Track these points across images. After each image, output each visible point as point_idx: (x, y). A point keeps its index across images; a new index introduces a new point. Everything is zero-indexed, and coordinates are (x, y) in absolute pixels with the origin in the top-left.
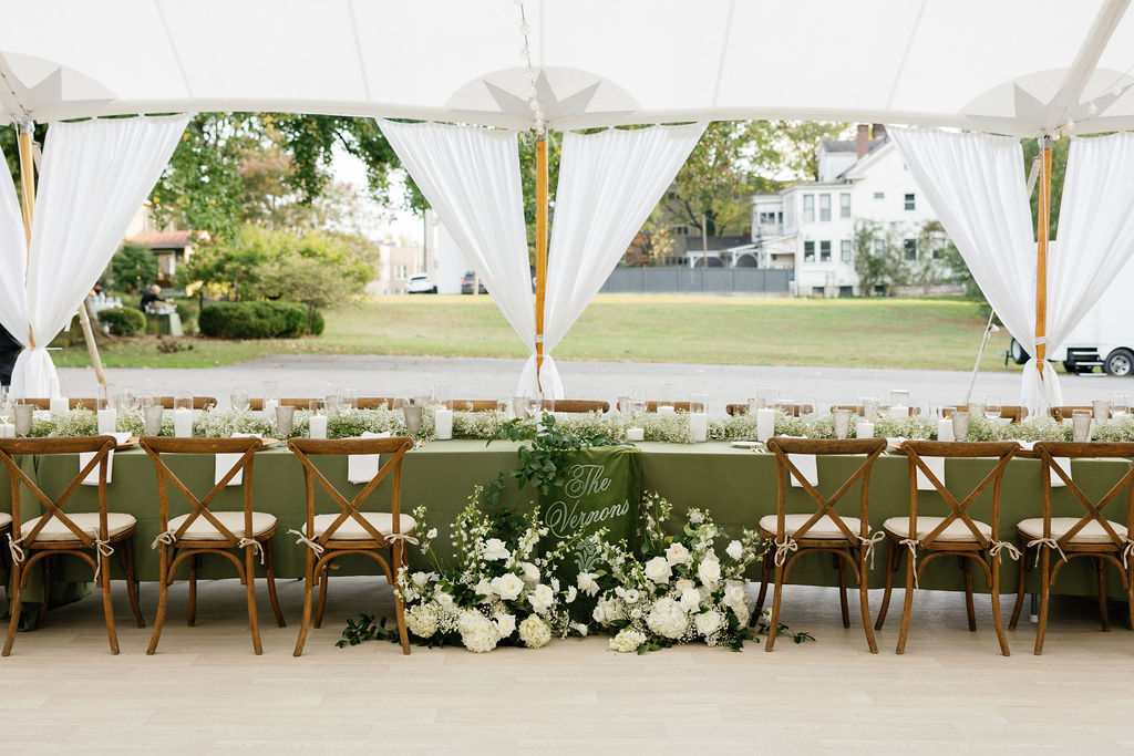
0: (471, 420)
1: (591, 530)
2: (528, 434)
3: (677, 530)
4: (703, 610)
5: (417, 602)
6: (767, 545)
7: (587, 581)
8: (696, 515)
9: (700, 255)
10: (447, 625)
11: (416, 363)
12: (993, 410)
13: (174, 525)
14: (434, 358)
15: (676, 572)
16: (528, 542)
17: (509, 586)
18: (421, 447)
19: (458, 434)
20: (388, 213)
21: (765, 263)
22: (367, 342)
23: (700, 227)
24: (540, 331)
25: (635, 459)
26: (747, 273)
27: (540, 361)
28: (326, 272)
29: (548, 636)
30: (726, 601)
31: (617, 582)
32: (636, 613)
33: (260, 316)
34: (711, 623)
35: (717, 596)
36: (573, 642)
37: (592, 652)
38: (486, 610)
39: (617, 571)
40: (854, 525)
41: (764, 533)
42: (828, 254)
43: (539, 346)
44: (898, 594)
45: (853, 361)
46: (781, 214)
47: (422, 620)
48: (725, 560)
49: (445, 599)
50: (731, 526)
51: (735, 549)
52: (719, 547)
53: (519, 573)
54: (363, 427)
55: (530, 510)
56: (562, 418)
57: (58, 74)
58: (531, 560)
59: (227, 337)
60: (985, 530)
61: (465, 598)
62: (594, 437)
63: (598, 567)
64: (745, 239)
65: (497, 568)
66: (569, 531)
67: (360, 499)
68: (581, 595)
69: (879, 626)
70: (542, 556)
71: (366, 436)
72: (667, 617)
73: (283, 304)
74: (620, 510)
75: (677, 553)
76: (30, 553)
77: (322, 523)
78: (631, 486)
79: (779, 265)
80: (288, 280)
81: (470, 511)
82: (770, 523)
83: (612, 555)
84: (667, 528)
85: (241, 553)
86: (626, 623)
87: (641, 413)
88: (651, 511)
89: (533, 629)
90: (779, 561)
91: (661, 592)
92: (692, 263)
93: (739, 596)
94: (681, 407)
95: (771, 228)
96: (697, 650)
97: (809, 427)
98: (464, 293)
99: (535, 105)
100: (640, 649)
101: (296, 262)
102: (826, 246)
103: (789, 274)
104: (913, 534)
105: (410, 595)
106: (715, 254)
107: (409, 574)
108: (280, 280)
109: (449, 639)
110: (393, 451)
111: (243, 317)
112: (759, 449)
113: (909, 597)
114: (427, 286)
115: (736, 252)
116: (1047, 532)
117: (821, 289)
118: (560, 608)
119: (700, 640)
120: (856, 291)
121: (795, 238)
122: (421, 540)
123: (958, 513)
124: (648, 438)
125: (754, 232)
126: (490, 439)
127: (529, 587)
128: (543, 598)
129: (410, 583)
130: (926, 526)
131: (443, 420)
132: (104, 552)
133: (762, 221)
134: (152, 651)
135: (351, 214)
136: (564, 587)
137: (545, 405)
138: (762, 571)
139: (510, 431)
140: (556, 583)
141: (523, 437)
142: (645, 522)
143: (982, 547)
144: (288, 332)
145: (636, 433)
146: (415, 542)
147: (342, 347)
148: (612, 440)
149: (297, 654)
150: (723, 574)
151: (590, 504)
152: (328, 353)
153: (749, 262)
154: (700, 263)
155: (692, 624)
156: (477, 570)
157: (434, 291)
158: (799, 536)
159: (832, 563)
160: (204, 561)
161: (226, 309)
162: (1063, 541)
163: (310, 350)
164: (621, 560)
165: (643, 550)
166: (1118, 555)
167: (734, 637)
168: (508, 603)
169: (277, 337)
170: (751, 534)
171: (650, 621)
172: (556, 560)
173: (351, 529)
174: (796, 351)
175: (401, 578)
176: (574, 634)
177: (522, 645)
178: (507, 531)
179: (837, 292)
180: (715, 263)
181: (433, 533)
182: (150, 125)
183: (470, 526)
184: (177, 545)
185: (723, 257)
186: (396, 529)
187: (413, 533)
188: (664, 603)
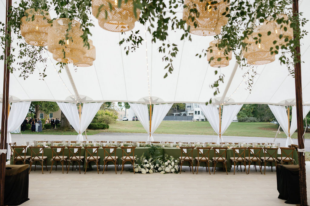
0: (142, 144)
1: (158, 159)
2: (150, 146)
3: (169, 158)
4: (172, 169)
5: (136, 168)
6: (180, 160)
7: (157, 165)
8: (171, 157)
9: (176, 113)
10: (140, 170)
11: (127, 134)
12: (211, 143)
13: (106, 157)
14: (129, 133)
15: (169, 164)
16: (150, 160)
17: (148, 165)
18: (136, 148)
19: (140, 146)
20: (121, 107)
21: (188, 115)
22: (117, 130)
23: (176, 108)
24: (150, 132)
25: (163, 149)
26: (184, 117)
27: (150, 136)
28: (110, 118)
29: (152, 172)
30: (175, 167)
31: (161, 165)
32: (164, 169)
33: (99, 126)
34: (173, 170)
35: (174, 167)
36: (156, 173)
37: (158, 174)
38: (145, 169)
39: (161, 164)
40: (191, 158)
41: (180, 159)
42: (199, 113)
43: (150, 134)
44: (197, 167)
45: (202, 134)
46: (191, 106)
47: (136, 170)
48: (175, 162)
49: (140, 167)
50: (176, 158)
51: (176, 161)
52: (174, 161)
53: (149, 164)
54: (128, 145)
55: (150, 156)
56: (154, 144)
57: (86, 97)
58: (150, 162)
59: (93, 129)
60: (207, 158)
61: (142, 167)
62: (158, 146)
63: (159, 163)
64: (184, 110)
65: (146, 163)
66: (155, 159)
67: (129, 154)
68: (157, 167)
69: (195, 171)
70: (152, 162)
71: (129, 146)
72: (167, 169)
73: (102, 123)
74: (161, 156)
75: (169, 161)
76: (88, 161)
77: (124, 157)
78: (163, 153)
79: (190, 115)
80: (103, 119)
81: (142, 156)
82: (180, 158)
83: (161, 162)
84: (167, 158)
85: (114, 161)
86: (162, 170)
87: (164, 143)
88: (165, 156)
89: (151, 171)
90: (181, 162)
91: (167, 166)
92: (175, 115)
93: (176, 167)
94: (170, 143)
95: (189, 109)
96: (171, 174)
97: (186, 145)
98: (133, 121)
99: (150, 101)
100: (164, 173)
101: (105, 116)
102: (199, 112)
103: (192, 117)
104: (198, 159)
105: (135, 167)
106: (179, 113)
107: (135, 164)
108: (102, 119)
109: (140, 172)
110: (133, 148)
111: (96, 126)
112: (179, 148)
113: (198, 167)
114: (126, 119)
115: (183, 113)
116: (215, 159)
117: (198, 120)
118: (154, 168)
119: (172, 173)
120: (204, 120)
121: (193, 110)
122: (137, 159)
123: (204, 156)
124: (165, 147)
125: (186, 109)
126: (145, 147)
127: (150, 165)
128: (152, 167)
129: (135, 165)
130: (200, 158)
131: (138, 144)
132: (97, 161)
133: (187, 107)
134: (103, 174)
135: (113, 106)
136: (154, 166)
137: (152, 142)
138: (179, 164)
139: (147, 146)
140: (153, 165)
141: (149, 147)
142: (165, 158)
143: (207, 161)
144: (103, 128)
145: (164, 146)
146: (136, 160)
147: (113, 131)
148: (160, 147)
149: (121, 174)
150: (175, 164)
151: (158, 155)
152: (111, 132)
153: (185, 115)
154: (176, 115)
155: (171, 170)
156: (144, 163)
157: (127, 120)
158: (184, 159)
159: (188, 163)
160: (109, 162)
161: (93, 124)
162: (217, 160)
163: (108, 132)
164: (162, 162)
165: (165, 161)
166: (224, 162)
167: (176, 172)
168: (147, 168)
169: (101, 129)
170: (178, 159)
171: (165, 170)
172: (153, 162)
173: (128, 158)
174: (192, 132)
175: (134, 165)
176: (156, 172)
177: (149, 173)
178: (147, 159)
179: (201, 120)
180: (179, 115)
181: (138, 159)
182: (97, 104)
183: (143, 158)
184: (106, 160)
185: (180, 114)
186: (133, 158)
187: (135, 159)
188: (167, 168)
